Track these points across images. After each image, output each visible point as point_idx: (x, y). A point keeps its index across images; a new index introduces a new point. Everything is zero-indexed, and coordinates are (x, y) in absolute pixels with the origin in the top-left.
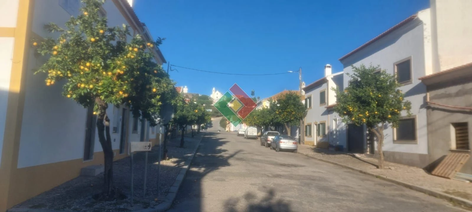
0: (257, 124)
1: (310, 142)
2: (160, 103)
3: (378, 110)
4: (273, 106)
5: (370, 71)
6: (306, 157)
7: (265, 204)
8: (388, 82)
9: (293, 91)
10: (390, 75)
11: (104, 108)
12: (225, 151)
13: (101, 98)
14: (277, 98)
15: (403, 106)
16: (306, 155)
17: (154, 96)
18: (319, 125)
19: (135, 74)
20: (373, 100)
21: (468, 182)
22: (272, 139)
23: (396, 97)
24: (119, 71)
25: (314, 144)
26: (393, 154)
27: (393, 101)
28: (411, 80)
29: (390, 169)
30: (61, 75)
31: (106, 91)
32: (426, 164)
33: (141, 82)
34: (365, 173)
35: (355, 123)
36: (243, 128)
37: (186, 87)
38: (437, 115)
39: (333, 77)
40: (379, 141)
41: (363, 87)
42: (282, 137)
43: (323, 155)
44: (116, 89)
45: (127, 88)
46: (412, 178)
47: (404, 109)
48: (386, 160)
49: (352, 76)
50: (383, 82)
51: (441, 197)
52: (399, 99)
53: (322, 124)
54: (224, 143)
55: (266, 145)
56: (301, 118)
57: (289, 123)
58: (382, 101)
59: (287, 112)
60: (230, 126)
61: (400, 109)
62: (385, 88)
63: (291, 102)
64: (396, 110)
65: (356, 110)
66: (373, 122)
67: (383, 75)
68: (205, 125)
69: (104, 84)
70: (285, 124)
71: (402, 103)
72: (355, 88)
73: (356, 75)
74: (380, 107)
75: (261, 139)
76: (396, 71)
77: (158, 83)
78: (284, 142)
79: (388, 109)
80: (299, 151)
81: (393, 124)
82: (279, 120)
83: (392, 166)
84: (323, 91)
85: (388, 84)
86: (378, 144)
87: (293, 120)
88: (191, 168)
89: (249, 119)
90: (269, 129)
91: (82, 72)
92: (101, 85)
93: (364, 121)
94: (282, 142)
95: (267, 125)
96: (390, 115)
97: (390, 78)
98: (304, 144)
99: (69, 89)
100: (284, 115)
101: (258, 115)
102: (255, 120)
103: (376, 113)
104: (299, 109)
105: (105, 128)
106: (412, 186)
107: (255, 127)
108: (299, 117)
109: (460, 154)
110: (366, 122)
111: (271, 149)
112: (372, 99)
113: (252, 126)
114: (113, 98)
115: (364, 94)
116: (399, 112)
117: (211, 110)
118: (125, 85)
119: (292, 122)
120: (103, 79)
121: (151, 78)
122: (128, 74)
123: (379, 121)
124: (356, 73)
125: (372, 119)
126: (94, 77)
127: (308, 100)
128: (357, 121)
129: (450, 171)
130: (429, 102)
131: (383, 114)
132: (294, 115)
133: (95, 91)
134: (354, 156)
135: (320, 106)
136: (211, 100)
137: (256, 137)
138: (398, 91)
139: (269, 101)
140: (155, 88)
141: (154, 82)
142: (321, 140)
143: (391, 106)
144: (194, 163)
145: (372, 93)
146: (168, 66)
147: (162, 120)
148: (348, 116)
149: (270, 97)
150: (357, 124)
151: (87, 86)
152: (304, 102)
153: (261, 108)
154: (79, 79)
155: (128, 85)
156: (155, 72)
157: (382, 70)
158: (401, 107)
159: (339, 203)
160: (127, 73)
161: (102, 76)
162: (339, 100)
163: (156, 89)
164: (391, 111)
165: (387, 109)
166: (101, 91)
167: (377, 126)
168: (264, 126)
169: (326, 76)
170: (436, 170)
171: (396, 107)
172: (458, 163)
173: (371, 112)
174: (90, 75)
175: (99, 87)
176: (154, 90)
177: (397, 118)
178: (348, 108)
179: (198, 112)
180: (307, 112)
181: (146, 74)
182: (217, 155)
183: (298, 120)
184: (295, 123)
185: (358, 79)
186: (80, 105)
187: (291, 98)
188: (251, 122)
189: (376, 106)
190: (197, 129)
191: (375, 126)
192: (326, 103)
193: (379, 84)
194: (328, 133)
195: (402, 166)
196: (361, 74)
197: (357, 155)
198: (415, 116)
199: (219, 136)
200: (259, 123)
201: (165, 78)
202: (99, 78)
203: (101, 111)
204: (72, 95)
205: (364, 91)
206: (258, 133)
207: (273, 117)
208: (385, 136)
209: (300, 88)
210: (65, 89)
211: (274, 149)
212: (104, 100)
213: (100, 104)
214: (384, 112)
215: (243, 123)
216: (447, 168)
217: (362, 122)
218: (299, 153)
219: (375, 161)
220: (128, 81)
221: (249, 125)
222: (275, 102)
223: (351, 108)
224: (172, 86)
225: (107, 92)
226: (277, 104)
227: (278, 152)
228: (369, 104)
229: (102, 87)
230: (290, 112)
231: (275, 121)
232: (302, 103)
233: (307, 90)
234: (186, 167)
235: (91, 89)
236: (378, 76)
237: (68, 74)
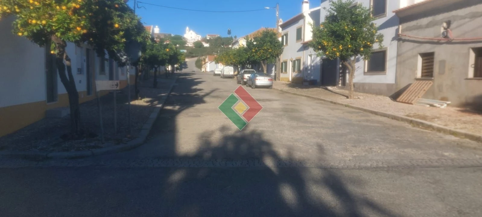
0: (233, 63)
1: (286, 78)
2: (124, 40)
3: (351, 43)
4: (249, 44)
5: (346, 5)
6: (281, 92)
7: (238, 134)
8: (363, 15)
9: (269, 28)
10: (365, 8)
11: (62, 46)
12: (200, 90)
13: (57, 35)
14: (253, 35)
15: (375, 39)
16: (281, 91)
17: (117, 31)
18: (294, 61)
19: (93, 8)
20: (348, 34)
21: (428, 106)
22: (248, 77)
23: (370, 30)
24: (74, 5)
25: (289, 79)
26: (363, 85)
27: (366, 34)
28: (385, 13)
29: (359, 98)
30: (8, 11)
31: (62, 27)
32: (393, 93)
33: (101, 17)
34: (335, 103)
35: (329, 57)
36: (219, 68)
37: (157, 27)
38: (407, 46)
39: (310, 13)
40: (351, 73)
41: (338, 21)
42: (258, 74)
43: (297, 89)
44: (72, 25)
45: (85, 24)
46: (378, 105)
47: (377, 42)
48: (356, 91)
49: (328, 10)
50: (358, 16)
51: (402, 120)
52: (372, 32)
53: (297, 60)
54: (200, 82)
55: (242, 83)
56: (278, 55)
57: (266, 60)
58: (356, 34)
59: (263, 50)
60: (206, 67)
61: (372, 42)
62: (360, 21)
63: (268, 39)
64: (369, 43)
65: (330, 45)
66: (346, 56)
67: (359, 8)
68: (179, 66)
69: (58, 20)
70: (262, 62)
71: (376, 36)
72: (331, 22)
73: (333, 9)
74: (353, 41)
75: (237, 78)
76: (372, 4)
77: (121, 18)
78: (260, 80)
79: (362, 43)
80: (274, 87)
81: (364, 57)
82: (255, 58)
83: (360, 95)
84: (300, 27)
85: (363, 17)
86: (349, 76)
87: (269, 58)
88: (166, 107)
89: (225, 58)
90: (245, 67)
91: (32, 6)
92: (56, 21)
93: (337, 54)
94: (257, 79)
95: (243, 63)
96: (363, 48)
97: (366, 11)
98: (279, 80)
99: (19, 26)
100: (260, 53)
101: (235, 54)
102: (231, 60)
103: (350, 46)
104: (275, 46)
105: (66, 68)
106: (377, 112)
107: (232, 67)
108: (276, 55)
109: (424, 82)
110: (339, 55)
111: (247, 86)
112: (346, 32)
113: (229, 66)
114: (70, 34)
115: (338, 28)
116: (371, 45)
117: (185, 51)
118: (83, 21)
119: (268, 59)
120: (57, 14)
121: (112, 12)
122: (86, 8)
123: (352, 54)
124: (332, 7)
125: (345, 52)
126: (47, 13)
127: (285, 37)
128: (331, 55)
129: (413, 98)
130: (400, 34)
131: (356, 47)
132: (270, 53)
133: (48, 27)
134: (327, 89)
135: (297, 42)
136: (185, 40)
137: (232, 76)
138: (372, 24)
139: (245, 39)
140: (117, 24)
141: (116, 17)
142: (297, 75)
143: (364, 39)
144: (168, 101)
145: (346, 26)
146: (135, 2)
147: (128, 58)
148: (322, 51)
149: (246, 35)
150: (330, 58)
151: (39, 22)
152: (280, 39)
153: (238, 48)
154: (29, 14)
155: (85, 21)
156: (117, 6)
157: (358, 3)
158: (374, 40)
159: (308, 130)
160: (83, 7)
161: (56, 12)
162: (315, 35)
163: (119, 25)
164: (364, 44)
165: (360, 42)
166: (55, 27)
167: (350, 60)
168: (241, 65)
169: (303, 12)
170: (401, 97)
171: (369, 40)
172: (421, 90)
173: (345, 45)
174: (41, 10)
175: (52, 22)
176: (117, 26)
177: (370, 50)
178: (322, 42)
179: (170, 51)
180: (283, 49)
181: (106, 9)
182: (192, 94)
183: (274, 58)
184: (271, 61)
185: (334, 14)
186: (35, 43)
187: (267, 35)
188: (228, 61)
189: (349, 40)
190: (170, 70)
191: (348, 60)
192: (302, 39)
193: (354, 18)
194: (303, 68)
195: (370, 95)
196: (338, 8)
197: (330, 88)
198: (387, 48)
199: (194, 77)
200: (235, 62)
201: (128, 13)
202: (53, 13)
203: (59, 50)
204: (23, 33)
205: (339, 25)
206: (234, 72)
207: (249, 56)
208: (356, 69)
209: (276, 25)
210: (15, 27)
211: (250, 86)
212: (61, 38)
213: (58, 42)
214: (356, 46)
215: (219, 63)
216: (411, 94)
217: (336, 56)
218: (274, 89)
219: (346, 92)
220: (85, 16)
221: (225, 65)
222: (251, 40)
223: (326, 43)
224: (136, 21)
225: (63, 29)
226: (254, 42)
227: (254, 88)
228: (343, 38)
229: (56, 23)
230: (266, 50)
231: (252, 59)
232: (279, 41)
233: (284, 26)
234: (160, 106)
235: (44, 26)
236: (354, 10)
237: (15, 9)
